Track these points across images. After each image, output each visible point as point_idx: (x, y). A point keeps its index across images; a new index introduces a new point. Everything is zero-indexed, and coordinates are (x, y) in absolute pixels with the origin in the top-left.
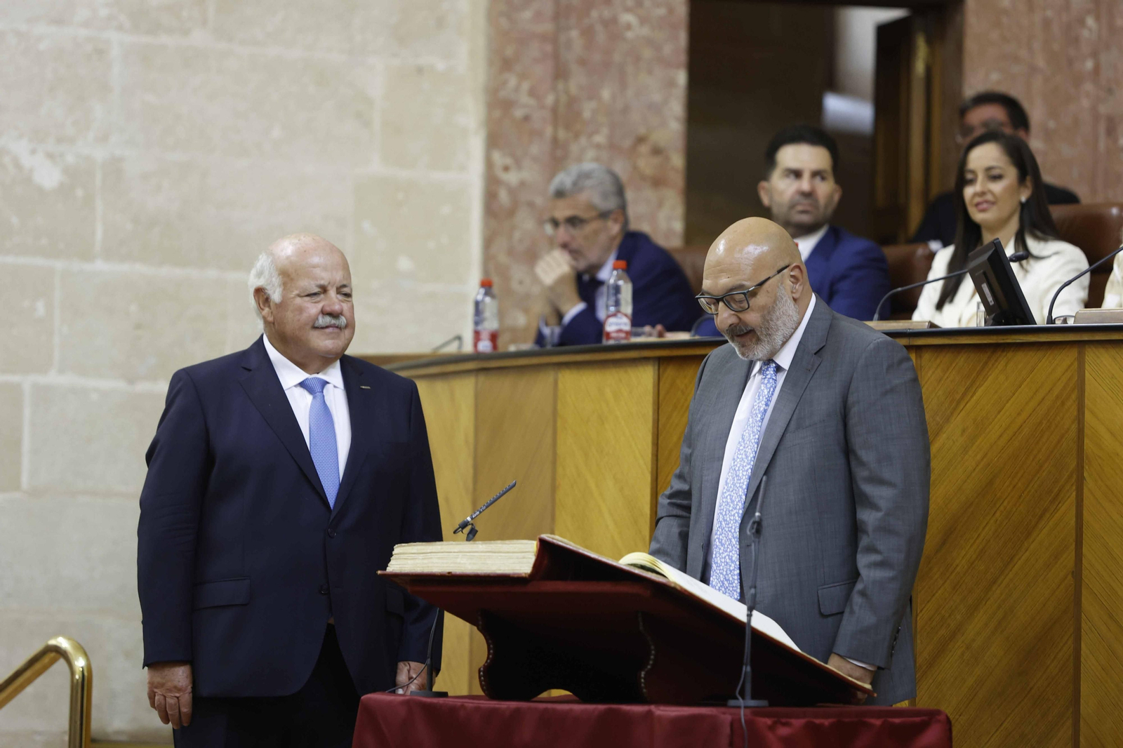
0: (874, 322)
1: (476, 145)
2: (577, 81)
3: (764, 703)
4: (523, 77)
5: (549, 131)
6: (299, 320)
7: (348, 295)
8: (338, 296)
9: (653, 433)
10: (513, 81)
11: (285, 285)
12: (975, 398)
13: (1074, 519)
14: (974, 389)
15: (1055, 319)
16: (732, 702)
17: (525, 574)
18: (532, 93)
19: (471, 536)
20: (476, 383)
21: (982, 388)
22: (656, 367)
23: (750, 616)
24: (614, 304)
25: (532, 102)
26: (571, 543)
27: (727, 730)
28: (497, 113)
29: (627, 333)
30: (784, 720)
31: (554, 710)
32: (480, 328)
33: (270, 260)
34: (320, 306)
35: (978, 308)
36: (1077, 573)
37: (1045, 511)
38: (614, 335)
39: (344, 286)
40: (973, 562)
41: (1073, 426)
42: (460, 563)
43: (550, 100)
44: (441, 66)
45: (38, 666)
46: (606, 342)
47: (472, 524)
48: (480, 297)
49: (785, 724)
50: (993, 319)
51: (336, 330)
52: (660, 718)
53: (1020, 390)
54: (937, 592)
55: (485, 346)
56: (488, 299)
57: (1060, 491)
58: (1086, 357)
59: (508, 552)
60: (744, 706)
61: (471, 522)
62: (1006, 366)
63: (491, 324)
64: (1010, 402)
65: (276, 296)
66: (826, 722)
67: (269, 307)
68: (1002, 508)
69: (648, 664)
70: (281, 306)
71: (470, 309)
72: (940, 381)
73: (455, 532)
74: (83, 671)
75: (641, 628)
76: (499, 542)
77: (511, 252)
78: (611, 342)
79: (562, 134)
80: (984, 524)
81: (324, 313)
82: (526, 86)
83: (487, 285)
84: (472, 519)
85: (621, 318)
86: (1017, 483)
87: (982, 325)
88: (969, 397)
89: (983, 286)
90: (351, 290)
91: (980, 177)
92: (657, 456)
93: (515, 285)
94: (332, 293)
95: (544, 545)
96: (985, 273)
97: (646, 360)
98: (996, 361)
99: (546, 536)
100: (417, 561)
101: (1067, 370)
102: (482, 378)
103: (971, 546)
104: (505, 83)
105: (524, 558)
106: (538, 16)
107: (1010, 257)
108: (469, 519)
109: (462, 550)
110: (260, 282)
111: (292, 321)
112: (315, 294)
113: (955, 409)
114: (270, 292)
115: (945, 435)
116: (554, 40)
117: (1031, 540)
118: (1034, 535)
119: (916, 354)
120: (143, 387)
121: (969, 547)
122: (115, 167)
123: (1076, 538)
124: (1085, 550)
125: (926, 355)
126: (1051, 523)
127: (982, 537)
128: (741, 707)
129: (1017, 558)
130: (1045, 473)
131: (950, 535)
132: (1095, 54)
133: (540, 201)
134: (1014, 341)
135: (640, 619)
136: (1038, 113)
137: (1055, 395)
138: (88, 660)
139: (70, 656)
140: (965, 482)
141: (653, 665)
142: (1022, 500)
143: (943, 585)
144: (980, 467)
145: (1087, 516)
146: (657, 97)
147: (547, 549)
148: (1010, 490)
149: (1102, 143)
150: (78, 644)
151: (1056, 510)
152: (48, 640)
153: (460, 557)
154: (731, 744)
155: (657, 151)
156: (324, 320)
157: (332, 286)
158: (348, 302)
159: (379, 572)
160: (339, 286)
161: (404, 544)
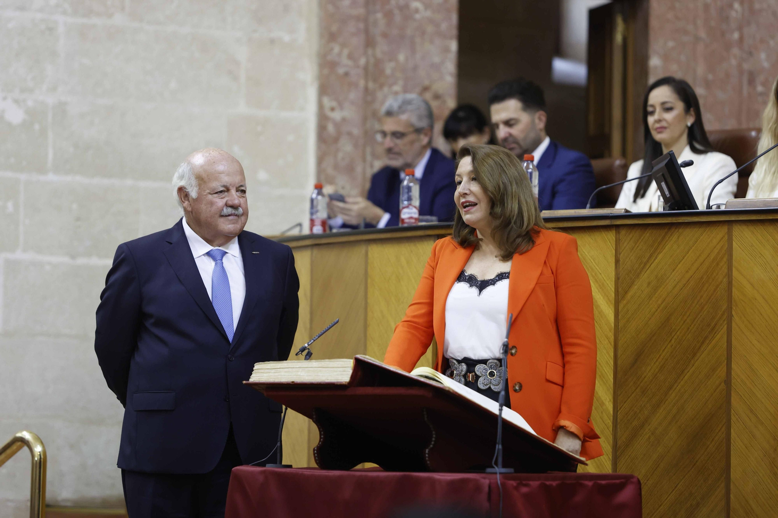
0: (587, 209)
1: (311, 93)
2: (382, 48)
3: (511, 470)
4: (343, 45)
5: (362, 83)
6: (210, 211)
7: (244, 192)
8: (237, 193)
11: (200, 185)
12: (657, 260)
13: (726, 344)
14: (656, 254)
16: (489, 470)
17: (345, 382)
18: (350, 57)
19: (308, 357)
20: (312, 254)
21: (661, 254)
23: (501, 410)
24: (407, 199)
25: (350, 63)
26: (377, 361)
27: (486, 489)
28: (326, 71)
29: (416, 219)
30: (524, 482)
31: (366, 476)
34: (224, 201)
35: (659, 199)
36: (728, 381)
37: (706, 338)
38: (407, 221)
39: (242, 186)
40: (656, 375)
41: (725, 280)
42: (300, 375)
43: (362, 61)
44: (287, 38)
45: (9, 451)
47: (309, 349)
48: (314, 196)
49: (526, 485)
50: (669, 207)
51: (235, 218)
52: (439, 481)
53: (688, 255)
54: (631, 395)
55: (318, 229)
56: (320, 197)
57: (716, 325)
58: (734, 232)
59: (334, 368)
60: (498, 473)
61: (308, 347)
62: (678, 237)
63: (321, 215)
64: (681, 264)
65: (193, 194)
66: (554, 484)
67: (188, 200)
68: (676, 337)
69: (431, 444)
70: (196, 200)
71: (308, 205)
72: (633, 249)
73: (296, 355)
74: (40, 455)
75: (426, 419)
76: (327, 360)
77: (336, 167)
78: (406, 225)
79: (371, 85)
80: (663, 349)
82: (346, 52)
83: (318, 187)
84: (309, 345)
85: (412, 209)
86: (686, 320)
87: (661, 210)
88: (653, 260)
89: (662, 184)
90: (246, 188)
91: (658, 109)
94: (233, 191)
95: (359, 363)
96: (663, 175)
97: (429, 237)
98: (671, 235)
99: (359, 356)
100: (271, 374)
101: (720, 241)
102: (316, 251)
103: (655, 363)
104: (332, 49)
105: (344, 371)
106: (354, 3)
107: (681, 164)
108: (306, 345)
109: (302, 366)
110: (182, 183)
111: (205, 211)
112: (221, 192)
113: (643, 268)
114: (189, 190)
115: (636, 287)
116: (366, 20)
117: (696, 358)
118: (698, 355)
119: (616, 231)
120: (81, 261)
121: (653, 364)
122: (61, 109)
123: (727, 357)
124: (734, 366)
125: (623, 232)
126: (710, 347)
127: (662, 357)
128: (496, 473)
129: (686, 371)
130: (705, 313)
131: (640, 356)
132: (740, 29)
133: (356, 131)
134: (684, 221)
135: (425, 413)
136: (701, 69)
137: (712, 259)
138: (43, 447)
139: (31, 444)
140: (650, 319)
141: (434, 445)
142: (689, 330)
143: (635, 390)
144: (661, 308)
145: (734, 342)
146: (436, 59)
147: (361, 366)
148: (681, 324)
149: (746, 90)
150: (37, 436)
151: (713, 338)
152: (16, 433)
153: (300, 371)
154: (489, 499)
155: (437, 96)
156: (227, 211)
157: (233, 187)
158: (244, 197)
159: (244, 382)
160: (238, 186)
161: (261, 363)
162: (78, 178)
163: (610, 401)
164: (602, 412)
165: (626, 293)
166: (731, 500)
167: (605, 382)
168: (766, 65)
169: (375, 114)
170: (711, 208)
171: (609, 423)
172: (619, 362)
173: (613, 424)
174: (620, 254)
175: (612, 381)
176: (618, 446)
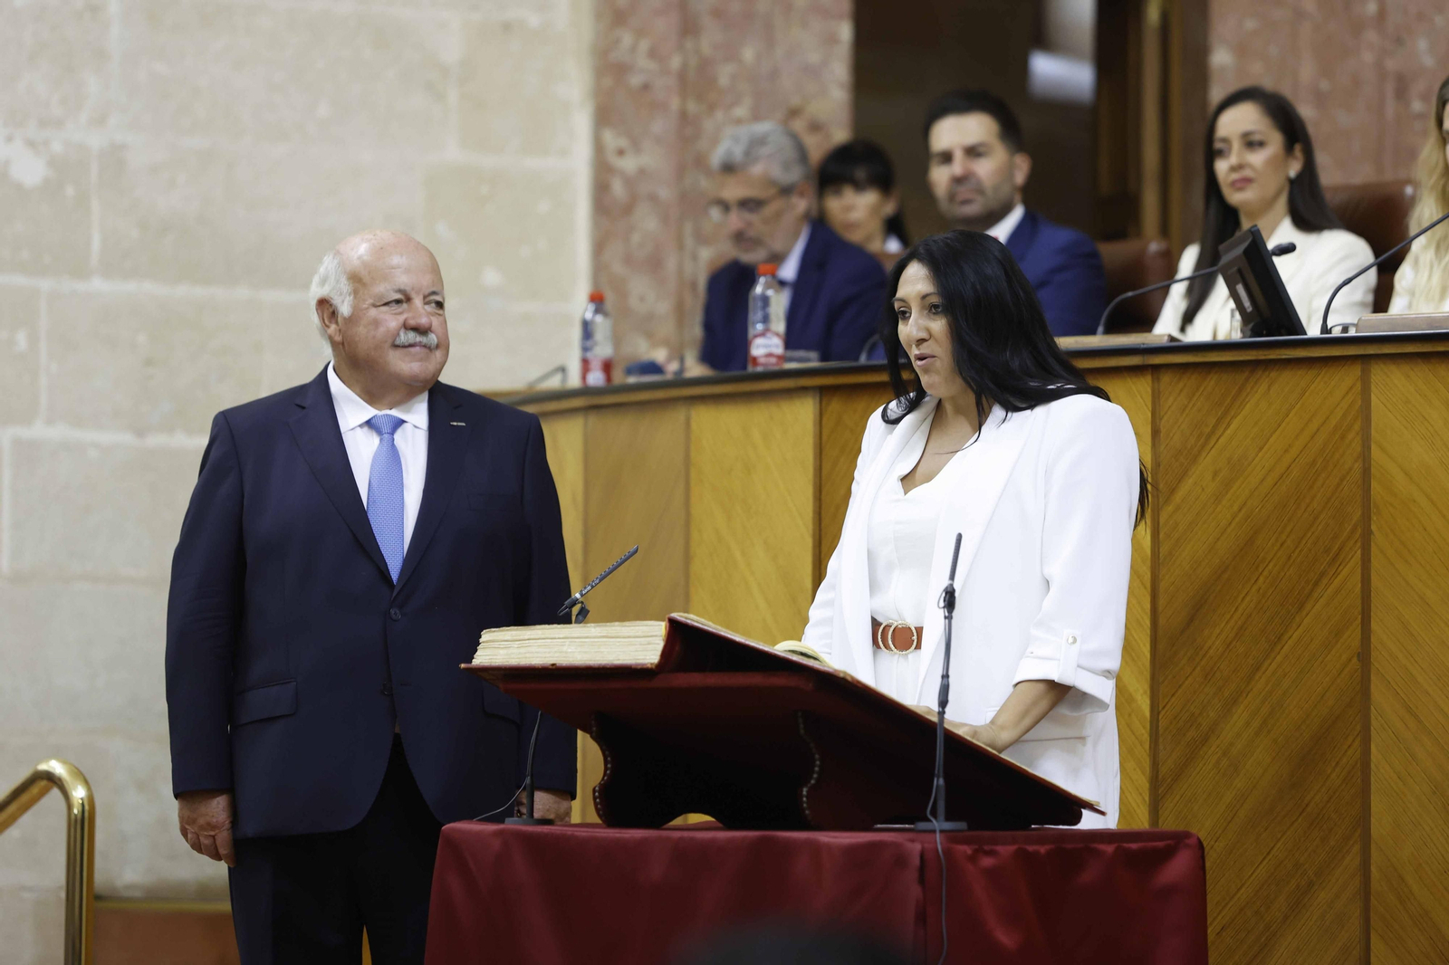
1: (582, 122)
2: (710, 38)
3: (962, 825)
4: (640, 33)
5: (675, 103)
6: (375, 336)
7: (440, 305)
8: (426, 307)
9: (814, 485)
10: (627, 39)
11: (355, 292)
12: (1228, 432)
13: (1360, 585)
14: (1227, 421)
15: (1331, 328)
16: (922, 825)
17: (651, 664)
18: (653, 54)
19: (580, 618)
20: (585, 425)
21: (1238, 418)
22: (818, 399)
24: (762, 320)
25: (651, 65)
26: (710, 623)
27: (917, 861)
28: (608, 82)
29: (781, 358)
30: (986, 848)
31: (692, 839)
33: (336, 262)
34: (402, 318)
35: (1233, 316)
36: (1364, 655)
37: (1322, 574)
38: (762, 360)
39: (434, 293)
40: (1230, 643)
41: (1356, 465)
42: (566, 652)
43: (676, 62)
44: (534, 20)
45: (24, 798)
46: (750, 369)
47: (582, 603)
48: (589, 316)
49: (990, 853)
50: (1252, 330)
51: (424, 350)
52: (829, 847)
53: (1287, 420)
54: (1184, 682)
55: (596, 378)
56: (599, 319)
57: (1340, 549)
58: (1372, 376)
59: (629, 637)
60: (939, 830)
61: (581, 600)
62: (1269, 389)
63: (603, 350)
64: (1274, 437)
65: (345, 309)
66: (1043, 849)
67: (336, 322)
68: (1266, 573)
69: (811, 778)
70: (351, 320)
71: (576, 333)
72: (1184, 410)
74: (83, 805)
75: (802, 732)
76: (617, 623)
77: (628, 260)
78: (759, 369)
79: (692, 107)
80: (1243, 595)
81: (406, 327)
82: (644, 45)
83: (597, 299)
84: (582, 595)
85: (770, 338)
86: (1285, 541)
87: (1237, 336)
88: (1221, 430)
89: (1237, 287)
90: (444, 297)
91: (1236, 146)
93: (633, 302)
94: (418, 301)
95: (676, 628)
96: (1240, 271)
97: (804, 390)
98: (1256, 383)
99: (676, 615)
100: (511, 651)
101: (1347, 393)
102: (593, 419)
103: (1227, 623)
104: (618, 41)
105: (649, 644)
107: (1272, 250)
108: (577, 596)
109: (569, 635)
110: (325, 292)
111: (365, 338)
112: (398, 302)
113: (1203, 446)
114: (337, 301)
115: (1191, 481)
117: (1304, 613)
118: (1308, 606)
119: (1152, 375)
120: (155, 440)
121: (1224, 624)
122: (115, 158)
123: (1363, 609)
124: (1374, 625)
125: (1166, 378)
126: (1329, 591)
127: (1241, 610)
128: (934, 831)
129: (1286, 637)
130: (1320, 528)
131: (1199, 608)
133: (665, 193)
134: (1279, 357)
135: (800, 720)
136: (1307, 71)
137: (1332, 427)
138: (89, 788)
139: (65, 783)
140: (1218, 539)
141: (817, 779)
142: (1291, 561)
143: (1191, 673)
144: (1237, 520)
145: (1375, 581)
146: (814, 57)
147: (678, 632)
148: (1276, 548)
149: (1391, 108)
150: (76, 768)
151: (1336, 574)
152: (37, 764)
153: (567, 643)
154: (922, 880)
155: (815, 127)
156: (407, 337)
157: (418, 293)
158: (439, 315)
159: (463, 666)
160: (427, 292)
161: (493, 629)
162: (149, 287)
163: (1145, 692)
164: (1130, 715)
165: (1173, 491)
166: (1372, 876)
167: (1135, 658)
168: (1428, 61)
169: (700, 162)
170: (1329, 331)
171: (1143, 735)
172: (1162, 621)
173: (1151, 737)
174: (1161, 419)
175: (1148, 655)
176: (1160, 777)
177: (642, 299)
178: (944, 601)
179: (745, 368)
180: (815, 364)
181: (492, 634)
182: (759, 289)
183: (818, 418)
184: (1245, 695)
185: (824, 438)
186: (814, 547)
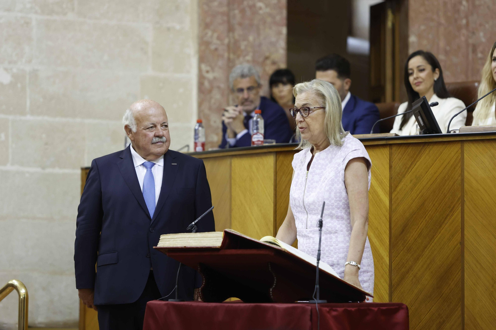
1: (194, 62)
2: (238, 32)
3: (325, 301)
4: (214, 31)
5: (226, 55)
6: (145, 140)
7: (166, 126)
8: (162, 127)
9: (274, 185)
10: (210, 33)
11: (137, 124)
12: (416, 166)
13: (461, 219)
14: (415, 162)
16: (311, 301)
17: (218, 246)
18: (218, 38)
21: (419, 162)
22: (275, 156)
23: (318, 263)
24: (256, 129)
25: (218, 42)
26: (238, 233)
27: (309, 313)
28: (203, 48)
29: (262, 142)
30: (334, 309)
31: (232, 306)
32: (197, 141)
33: (130, 113)
34: (153, 133)
35: (417, 127)
36: (462, 243)
37: (448, 215)
38: (256, 143)
39: (165, 123)
40: (416, 239)
41: (459, 178)
42: (189, 242)
43: (226, 41)
44: (178, 27)
45: (4, 293)
46: (252, 146)
48: (197, 127)
49: (335, 311)
50: (424, 132)
51: (161, 144)
52: (279, 308)
53: (435, 163)
54: (400, 252)
55: (199, 149)
56: (200, 128)
57: (454, 207)
58: (465, 147)
59: (211, 237)
60: (317, 303)
62: (429, 152)
63: (202, 139)
64: (431, 168)
65: (134, 129)
66: (353, 309)
67: (131, 133)
68: (428, 215)
69: (273, 285)
70: (136, 133)
71: (192, 133)
72: (400, 159)
74: (24, 295)
75: (270, 269)
77: (210, 109)
78: (255, 146)
79: (232, 56)
80: (421, 222)
81: (156, 136)
82: (215, 35)
83: (200, 122)
85: (259, 135)
86: (435, 204)
87: (418, 134)
88: (413, 166)
89: (418, 117)
90: (168, 124)
91: (415, 71)
92: (276, 195)
93: (212, 123)
94: (159, 127)
95: (227, 234)
96: (419, 112)
97: (270, 153)
98: (425, 150)
99: (227, 230)
100: (171, 242)
101: (456, 153)
103: (415, 232)
104: (206, 34)
105: (218, 239)
106: (220, 4)
107: (430, 105)
109: (191, 237)
110: (127, 123)
111: (142, 140)
112: (152, 127)
113: (407, 172)
114: (131, 127)
115: (403, 183)
116: (228, 15)
117: (442, 228)
118: (443, 226)
119: (389, 148)
120: (49, 170)
121: (414, 232)
122: (34, 74)
123: (462, 227)
124: (465, 233)
125: (394, 148)
126: (450, 220)
127: (420, 227)
128: (315, 303)
129: (435, 237)
130: (447, 199)
131: (406, 227)
132: (466, 17)
133: (222, 86)
134: (433, 141)
135: (270, 265)
136: (442, 44)
137: (451, 165)
138: (26, 290)
139: (18, 288)
140: (412, 203)
141: (275, 286)
142: (437, 211)
143: (403, 249)
144: (419, 197)
145: (466, 217)
146: (273, 39)
147: (228, 235)
148: (432, 207)
149: (471, 56)
150: (22, 283)
151: (452, 215)
152: (9, 281)
153: (190, 239)
154: (311, 320)
155: (274, 63)
156: (156, 140)
158: (167, 130)
159: (154, 247)
160: (162, 123)
161: (164, 235)
162: (46, 118)
163: (387, 256)
164: (382, 263)
165: (396, 187)
166: (465, 318)
167: (384, 244)
168: (483, 40)
171: (386, 270)
172: (393, 231)
173: (389, 271)
174: (392, 162)
175: (388, 243)
176: (392, 285)
177: (215, 122)
178: (319, 224)
179: (250, 145)
180: (274, 144)
181: (164, 236)
182: (255, 119)
183: (275, 163)
184: (421, 257)
185: (277, 169)
186: (274, 206)
